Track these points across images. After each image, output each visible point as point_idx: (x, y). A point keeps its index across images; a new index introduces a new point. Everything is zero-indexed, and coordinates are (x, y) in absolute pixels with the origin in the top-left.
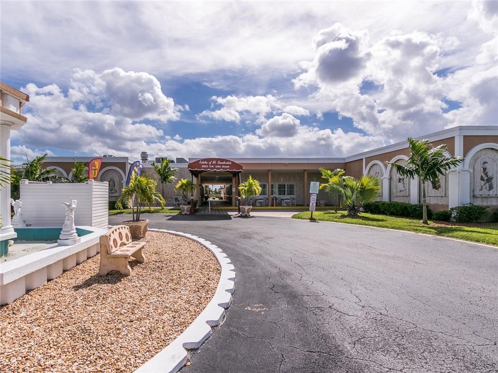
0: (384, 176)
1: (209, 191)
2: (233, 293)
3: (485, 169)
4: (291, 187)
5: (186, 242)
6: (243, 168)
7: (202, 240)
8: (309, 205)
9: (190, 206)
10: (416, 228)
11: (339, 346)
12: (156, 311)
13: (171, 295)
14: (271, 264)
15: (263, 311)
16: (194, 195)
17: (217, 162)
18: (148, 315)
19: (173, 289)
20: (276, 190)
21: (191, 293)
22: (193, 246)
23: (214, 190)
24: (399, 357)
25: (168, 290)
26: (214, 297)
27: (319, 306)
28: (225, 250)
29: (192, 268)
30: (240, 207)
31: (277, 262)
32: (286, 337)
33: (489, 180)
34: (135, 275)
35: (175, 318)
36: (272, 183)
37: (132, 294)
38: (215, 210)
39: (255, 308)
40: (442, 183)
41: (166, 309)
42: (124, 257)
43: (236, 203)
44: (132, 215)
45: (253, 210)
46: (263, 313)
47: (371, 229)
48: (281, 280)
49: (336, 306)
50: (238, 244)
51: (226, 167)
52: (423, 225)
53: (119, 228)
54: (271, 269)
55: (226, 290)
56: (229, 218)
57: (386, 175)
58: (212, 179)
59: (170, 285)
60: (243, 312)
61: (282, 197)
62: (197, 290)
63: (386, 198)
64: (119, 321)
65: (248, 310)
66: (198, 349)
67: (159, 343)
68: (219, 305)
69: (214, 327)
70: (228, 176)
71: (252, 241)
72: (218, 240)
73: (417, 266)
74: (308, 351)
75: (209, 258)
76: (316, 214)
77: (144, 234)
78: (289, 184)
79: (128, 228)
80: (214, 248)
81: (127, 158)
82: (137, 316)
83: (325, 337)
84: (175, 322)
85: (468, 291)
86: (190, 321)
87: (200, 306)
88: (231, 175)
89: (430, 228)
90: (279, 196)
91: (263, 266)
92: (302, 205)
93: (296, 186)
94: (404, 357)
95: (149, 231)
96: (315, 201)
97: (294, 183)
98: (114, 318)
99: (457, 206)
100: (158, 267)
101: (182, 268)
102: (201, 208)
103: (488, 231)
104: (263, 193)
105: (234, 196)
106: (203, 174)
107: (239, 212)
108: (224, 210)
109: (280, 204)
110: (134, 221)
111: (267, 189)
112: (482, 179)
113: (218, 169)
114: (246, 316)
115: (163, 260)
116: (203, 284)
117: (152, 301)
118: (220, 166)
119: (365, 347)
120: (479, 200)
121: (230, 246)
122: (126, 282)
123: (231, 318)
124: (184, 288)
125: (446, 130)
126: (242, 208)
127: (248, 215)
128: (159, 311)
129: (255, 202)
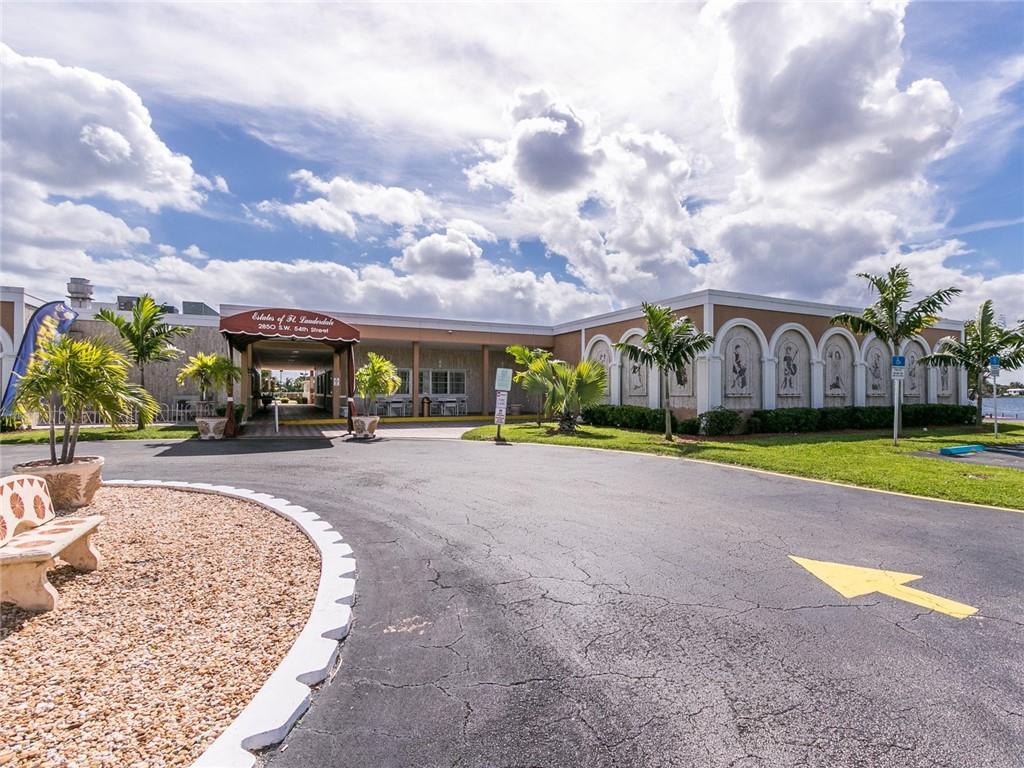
0: (613, 362)
1: (272, 383)
2: (354, 603)
3: (737, 356)
4: (458, 377)
5: (222, 505)
6: (361, 336)
7: (264, 499)
8: (492, 414)
9: (225, 420)
10: (657, 447)
11: (563, 660)
12: (152, 685)
13: (192, 638)
14: (429, 533)
15: (422, 629)
16: (237, 394)
17: (298, 320)
18: (128, 700)
19: (198, 623)
20: (429, 383)
21: (247, 623)
22: (241, 513)
23: (284, 381)
24: (649, 656)
25: (182, 627)
26: (309, 621)
27: (525, 598)
28: (324, 514)
29: (246, 565)
30: (353, 419)
31: (441, 528)
32: (471, 668)
33: (742, 372)
34: (69, 605)
35: (212, 688)
36: (422, 369)
37: (64, 657)
38: (290, 426)
39: (407, 626)
40: (689, 377)
41: (183, 674)
42: (33, 562)
43: (342, 410)
44: (47, 448)
45: (382, 425)
46: (422, 632)
47: (597, 453)
48: (452, 562)
49: (552, 593)
50: (354, 499)
51: (320, 331)
52: (666, 442)
53: (11, 485)
54: (430, 542)
55: (337, 602)
56: (326, 443)
57: (616, 360)
58: (281, 358)
59: (185, 613)
60: (379, 638)
61: (441, 397)
62: (263, 612)
63: (615, 401)
64: (29, 737)
65: (389, 633)
66: (280, 743)
67: (170, 759)
68: (323, 635)
69: (317, 684)
70: (323, 351)
71: (386, 490)
72: (305, 493)
73: (663, 507)
74: (512, 684)
75: (288, 537)
76: (507, 430)
77: (89, 495)
78: (454, 371)
79: (41, 483)
80: (297, 513)
81: (20, 291)
82: (93, 709)
83: (539, 652)
84: (213, 698)
85: (725, 537)
86: (255, 686)
87: (277, 646)
88: (331, 350)
89: (674, 446)
90: (435, 396)
91: (412, 539)
92: (480, 414)
93: (469, 376)
94: (656, 654)
95: (105, 486)
96: (505, 406)
97: (464, 371)
98: (11, 732)
99: (707, 410)
100: (145, 576)
101: (215, 568)
102: (252, 423)
103: (742, 446)
104: (403, 390)
105: (337, 396)
106: (258, 345)
107: (351, 428)
108: (314, 426)
109: (436, 412)
110: (54, 461)
111: (411, 382)
112: (735, 371)
113: (301, 333)
114: (387, 647)
115: (156, 556)
116: (278, 597)
117: (135, 662)
118: (305, 329)
119: (602, 652)
120: (731, 401)
121: (337, 505)
122: (39, 629)
123: (353, 657)
124: (228, 615)
125: (694, 294)
126: (357, 421)
127: (370, 436)
128: (163, 682)
129: (386, 407)
